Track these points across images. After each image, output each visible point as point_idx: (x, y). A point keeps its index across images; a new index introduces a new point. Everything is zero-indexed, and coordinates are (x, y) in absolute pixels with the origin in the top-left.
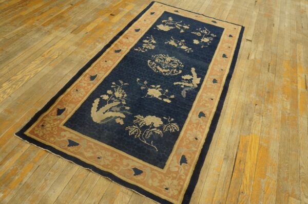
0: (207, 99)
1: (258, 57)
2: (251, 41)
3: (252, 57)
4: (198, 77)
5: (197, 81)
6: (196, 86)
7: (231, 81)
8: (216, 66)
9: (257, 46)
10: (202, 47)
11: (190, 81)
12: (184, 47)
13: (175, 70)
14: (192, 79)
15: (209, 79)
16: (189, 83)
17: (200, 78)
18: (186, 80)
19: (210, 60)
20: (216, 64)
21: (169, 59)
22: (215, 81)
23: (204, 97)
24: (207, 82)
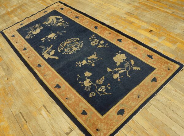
0: (31, 55)
1: (39, 117)
2: (67, 134)
3: (44, 112)
4: (49, 58)
5: (47, 56)
6: (43, 54)
7: (33, 76)
8: (51, 74)
9: (54, 132)
10: (78, 75)
11: (49, 53)
12: (84, 62)
13: (62, 49)
14: (49, 54)
15: (43, 63)
16: (47, 52)
17: (47, 59)
18: (51, 51)
19: (59, 73)
20: (53, 75)
21: (75, 49)
22: (39, 66)
23: (33, 54)
24: (42, 61)
